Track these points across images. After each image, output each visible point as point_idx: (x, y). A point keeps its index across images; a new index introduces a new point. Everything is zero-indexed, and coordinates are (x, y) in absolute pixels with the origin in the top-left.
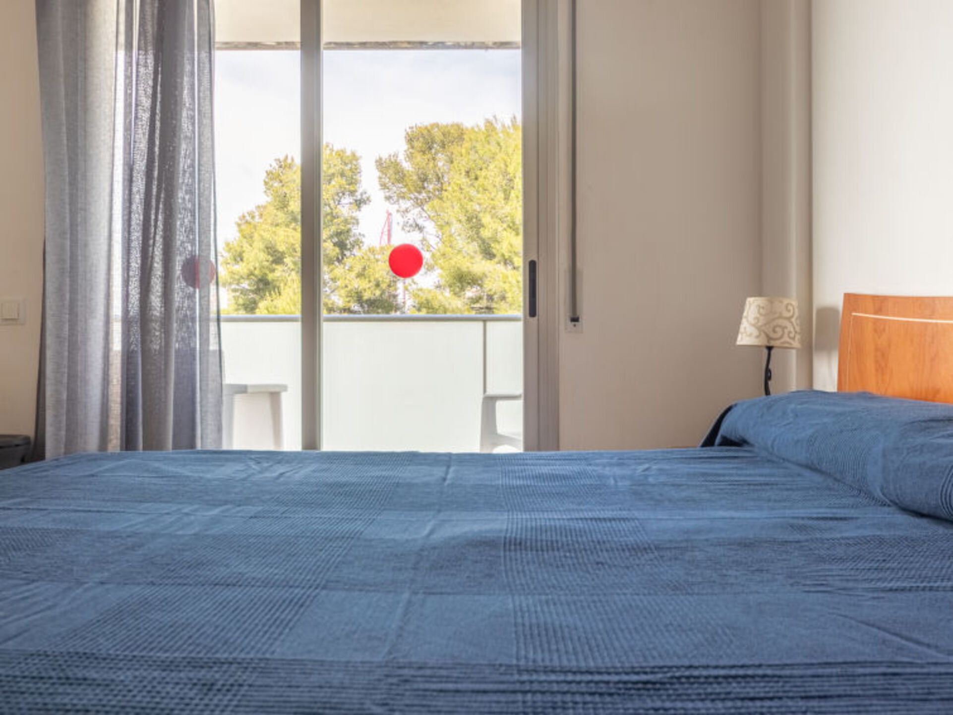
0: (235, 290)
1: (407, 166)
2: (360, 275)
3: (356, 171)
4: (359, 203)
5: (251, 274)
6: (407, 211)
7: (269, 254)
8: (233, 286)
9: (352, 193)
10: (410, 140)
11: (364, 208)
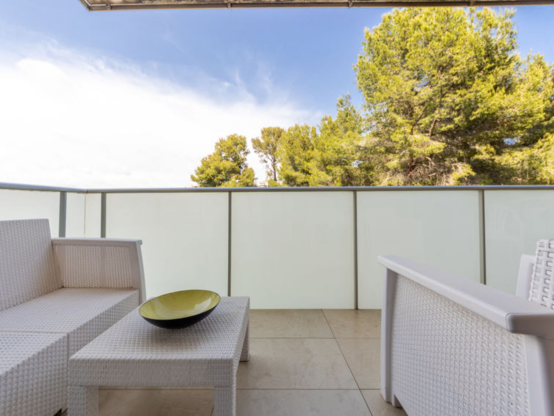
0: (200, 183)
1: (262, 141)
2: (247, 177)
3: (245, 142)
4: (247, 153)
5: (206, 177)
6: (262, 156)
7: (216, 171)
8: (200, 182)
9: (244, 150)
10: (263, 132)
11: (248, 155)
